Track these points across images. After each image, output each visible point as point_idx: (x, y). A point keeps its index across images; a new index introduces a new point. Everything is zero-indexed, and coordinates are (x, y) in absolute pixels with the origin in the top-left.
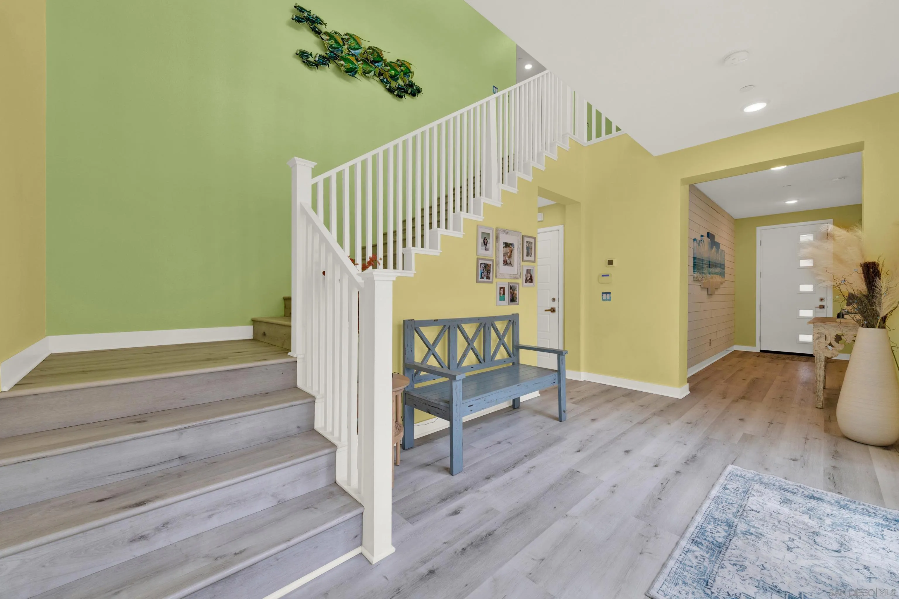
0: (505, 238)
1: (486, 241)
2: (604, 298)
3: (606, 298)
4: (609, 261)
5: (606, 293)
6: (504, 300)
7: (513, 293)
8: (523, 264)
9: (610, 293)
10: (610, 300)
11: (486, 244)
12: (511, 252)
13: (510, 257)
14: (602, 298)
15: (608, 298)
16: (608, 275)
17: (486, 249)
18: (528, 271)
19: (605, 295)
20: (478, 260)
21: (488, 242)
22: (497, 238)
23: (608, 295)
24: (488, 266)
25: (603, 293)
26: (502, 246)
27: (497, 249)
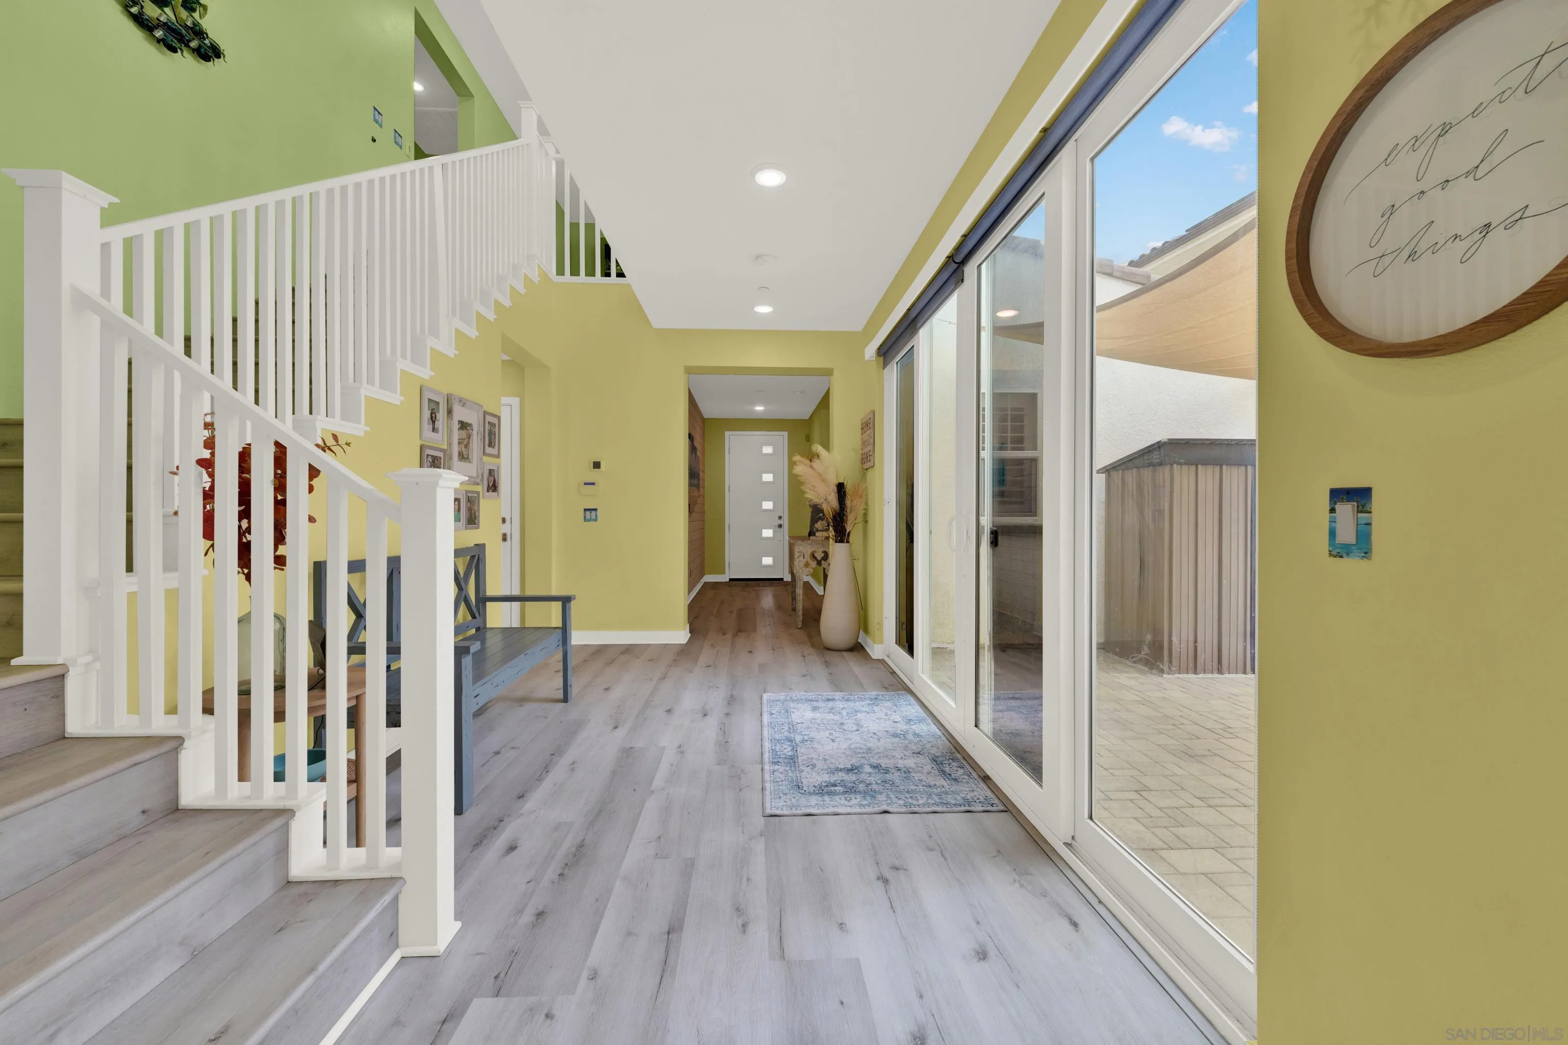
0: (460, 414)
1: (434, 416)
2: (588, 517)
3: (591, 517)
4: (594, 462)
5: (590, 510)
6: (460, 521)
7: (472, 510)
8: (485, 459)
9: (596, 510)
10: (596, 520)
11: (434, 422)
12: (469, 438)
13: (466, 446)
14: (585, 517)
15: (593, 517)
16: (594, 484)
17: (434, 430)
18: (491, 472)
19: (589, 512)
20: (422, 448)
21: (437, 418)
22: (450, 412)
23: (593, 513)
24: (438, 461)
25: (586, 510)
26: (456, 426)
27: (450, 431)
